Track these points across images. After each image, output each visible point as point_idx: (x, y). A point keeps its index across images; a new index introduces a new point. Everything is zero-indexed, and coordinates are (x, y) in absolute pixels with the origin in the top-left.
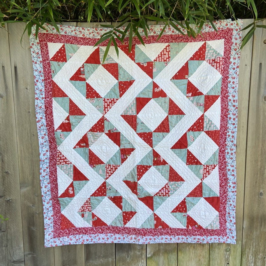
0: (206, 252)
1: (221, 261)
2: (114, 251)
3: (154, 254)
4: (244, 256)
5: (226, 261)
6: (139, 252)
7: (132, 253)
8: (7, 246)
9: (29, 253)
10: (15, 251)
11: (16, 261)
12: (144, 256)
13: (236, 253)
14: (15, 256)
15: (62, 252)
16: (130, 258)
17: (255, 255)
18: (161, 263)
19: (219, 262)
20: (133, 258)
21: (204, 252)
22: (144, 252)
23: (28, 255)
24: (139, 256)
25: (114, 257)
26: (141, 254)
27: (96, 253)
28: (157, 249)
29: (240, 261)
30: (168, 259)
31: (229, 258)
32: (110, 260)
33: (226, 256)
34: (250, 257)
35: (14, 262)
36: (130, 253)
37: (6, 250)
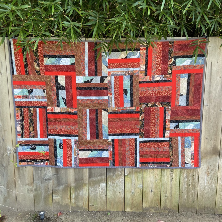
0: (159, 172)
1: (168, 177)
2: (106, 172)
3: (129, 174)
4: (181, 174)
5: (171, 177)
6: (120, 172)
7: (116, 173)
8: (41, 170)
9: (55, 174)
10: (46, 173)
11: (47, 179)
12: (123, 175)
13: (177, 172)
14: (46, 176)
15: (75, 173)
16: (115, 176)
17: (188, 174)
18: (133, 178)
19: (167, 178)
20: (117, 176)
21: (158, 172)
22: (123, 172)
23: (54, 175)
24: (120, 175)
25: (106, 176)
26: (122, 174)
27: (95, 173)
28: (131, 170)
29: (179, 177)
30: (137, 176)
31: (173, 175)
32: (103, 177)
33: (171, 174)
34: (185, 175)
35: (45, 180)
36: (115, 173)
37: (41, 172)
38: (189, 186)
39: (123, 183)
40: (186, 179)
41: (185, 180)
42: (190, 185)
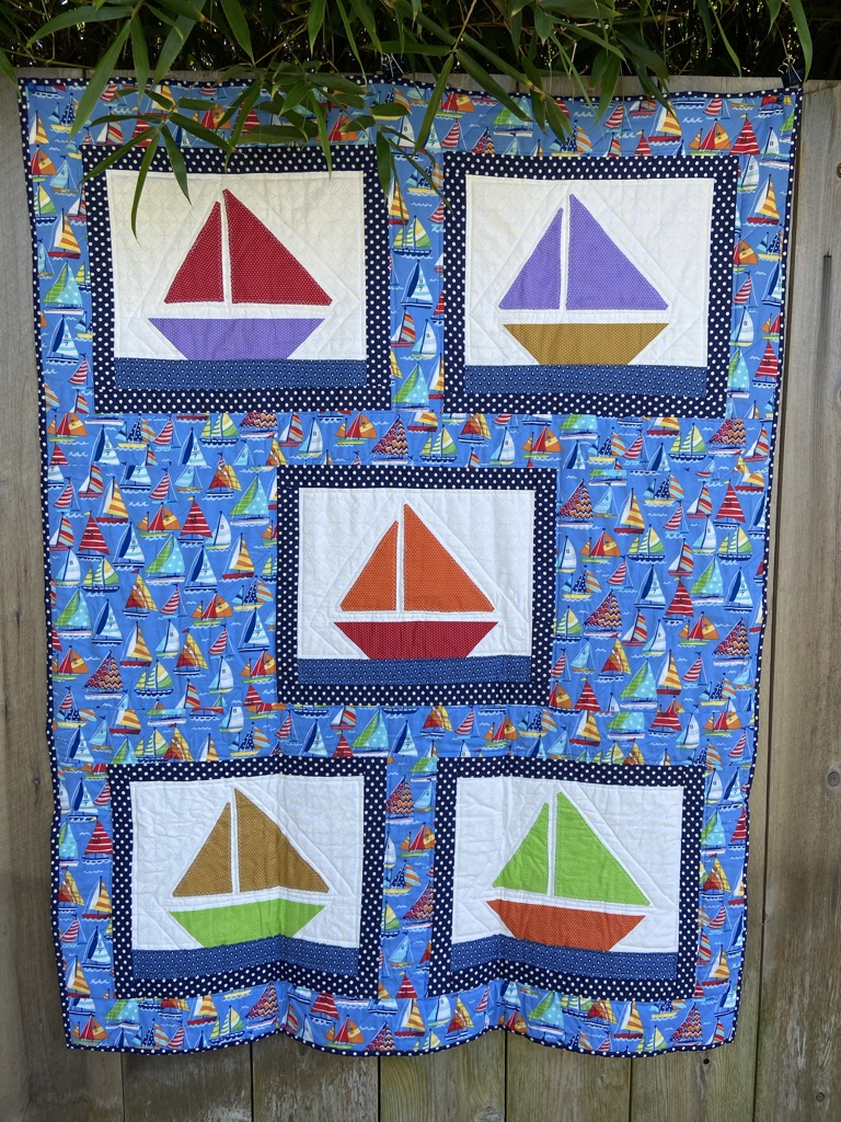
38: (818, 1104)
39: (370, 1105)
40: (801, 1061)
41: (792, 1063)
42: (821, 1097)
